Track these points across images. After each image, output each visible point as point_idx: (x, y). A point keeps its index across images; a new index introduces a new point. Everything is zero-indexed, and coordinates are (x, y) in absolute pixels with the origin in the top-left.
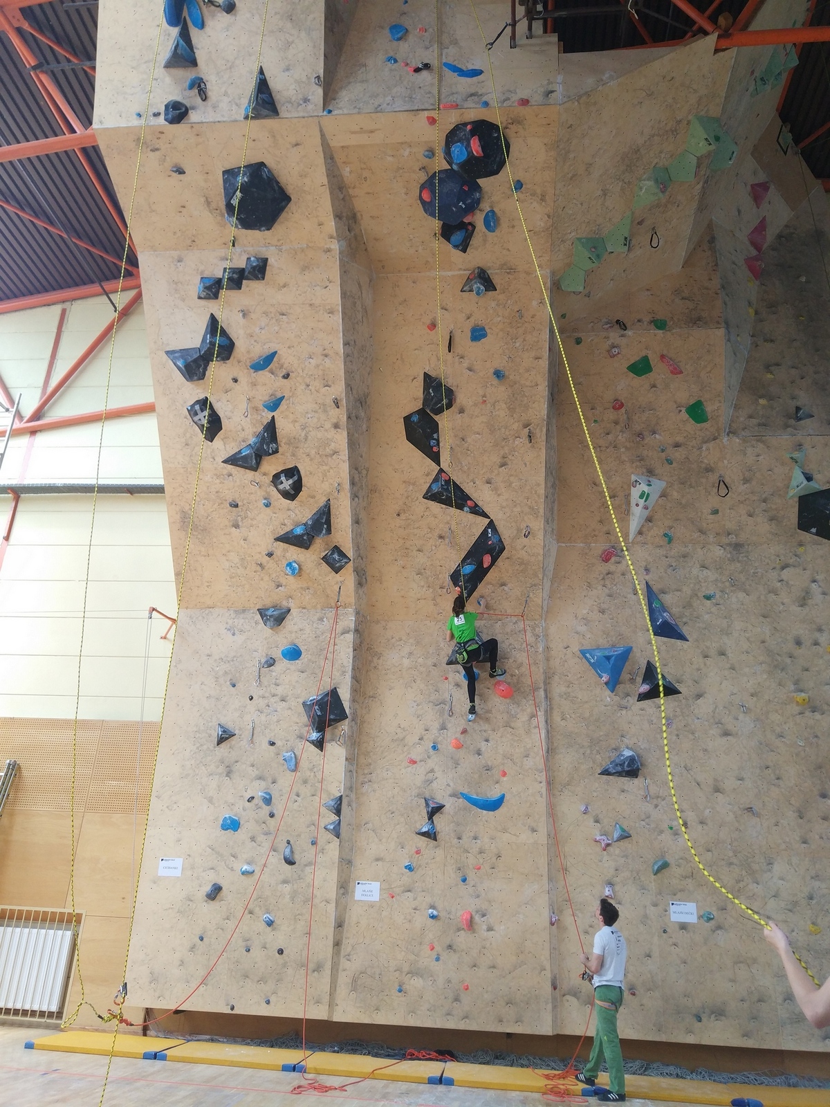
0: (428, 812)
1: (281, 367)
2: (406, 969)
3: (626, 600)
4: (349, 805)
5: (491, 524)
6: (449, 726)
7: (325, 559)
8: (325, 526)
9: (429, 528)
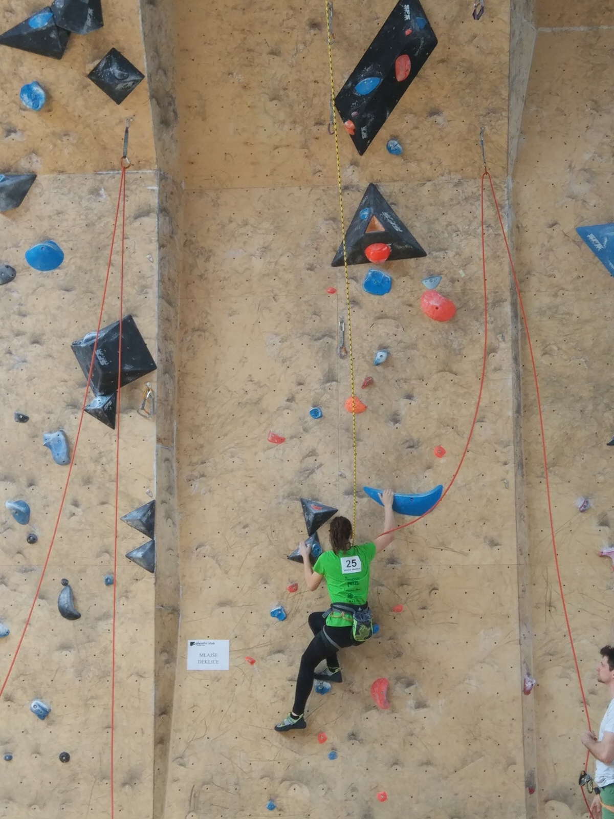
0: (308, 523)
2: (280, 772)
4: (168, 516)
6: (341, 374)
7: (94, 75)
8: (90, 10)
9: (292, 8)
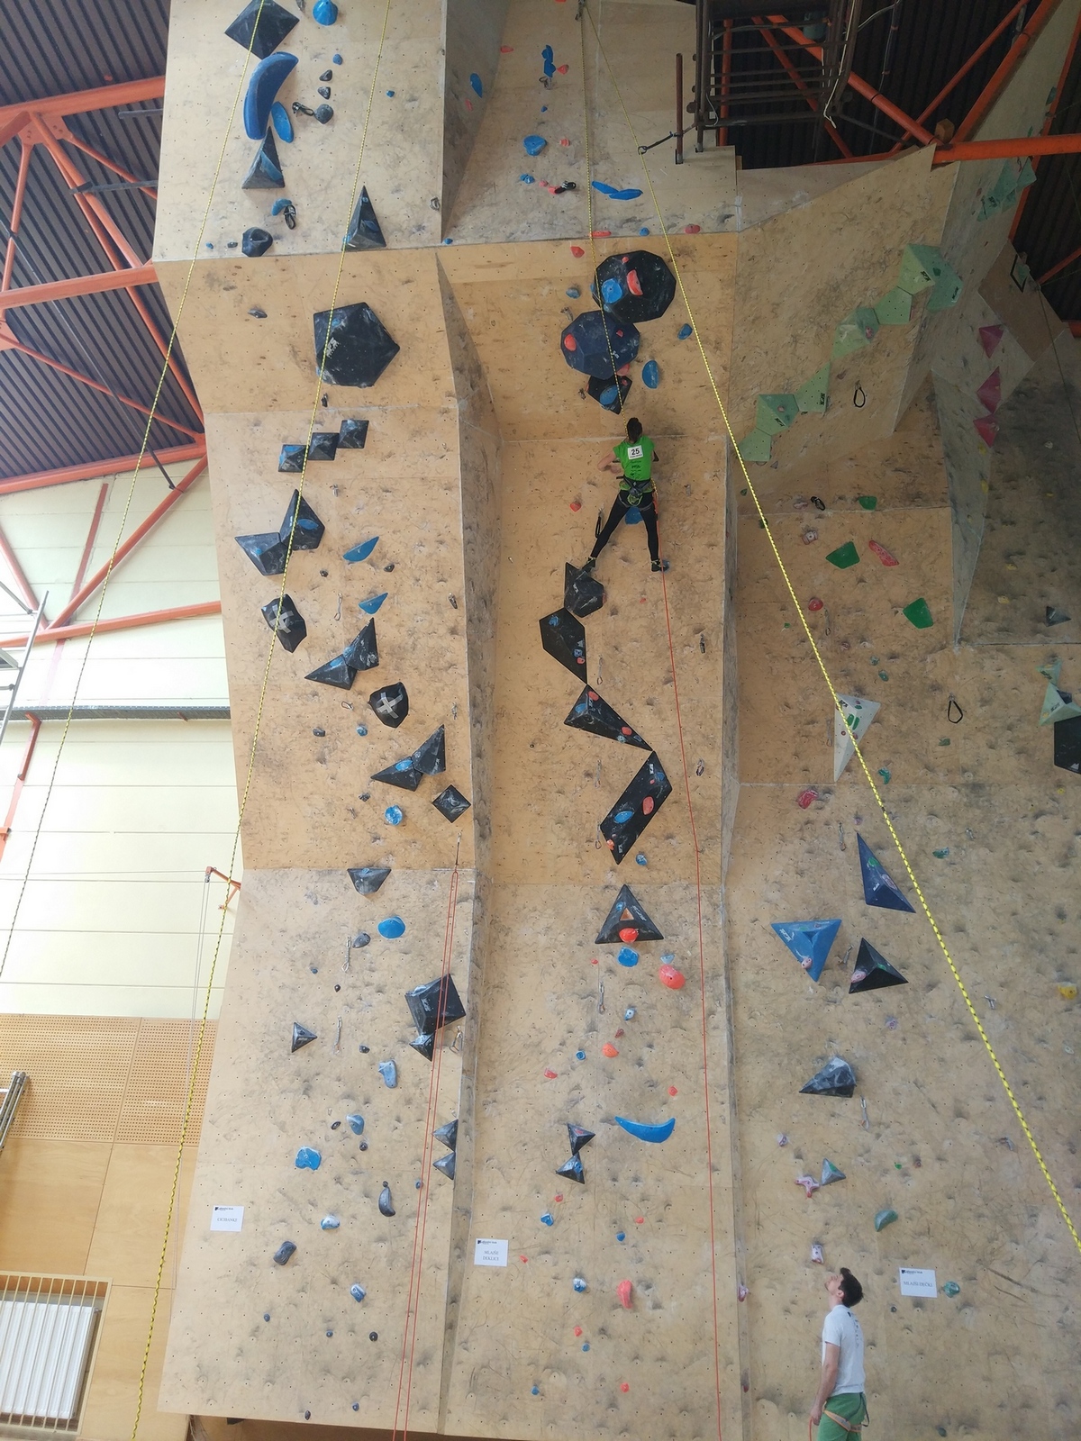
0: (572, 1144)
1: (384, 556)
2: (543, 1362)
3: (831, 857)
4: (467, 1133)
5: (654, 758)
6: (600, 1026)
7: (437, 803)
8: (438, 760)
9: (572, 762)
